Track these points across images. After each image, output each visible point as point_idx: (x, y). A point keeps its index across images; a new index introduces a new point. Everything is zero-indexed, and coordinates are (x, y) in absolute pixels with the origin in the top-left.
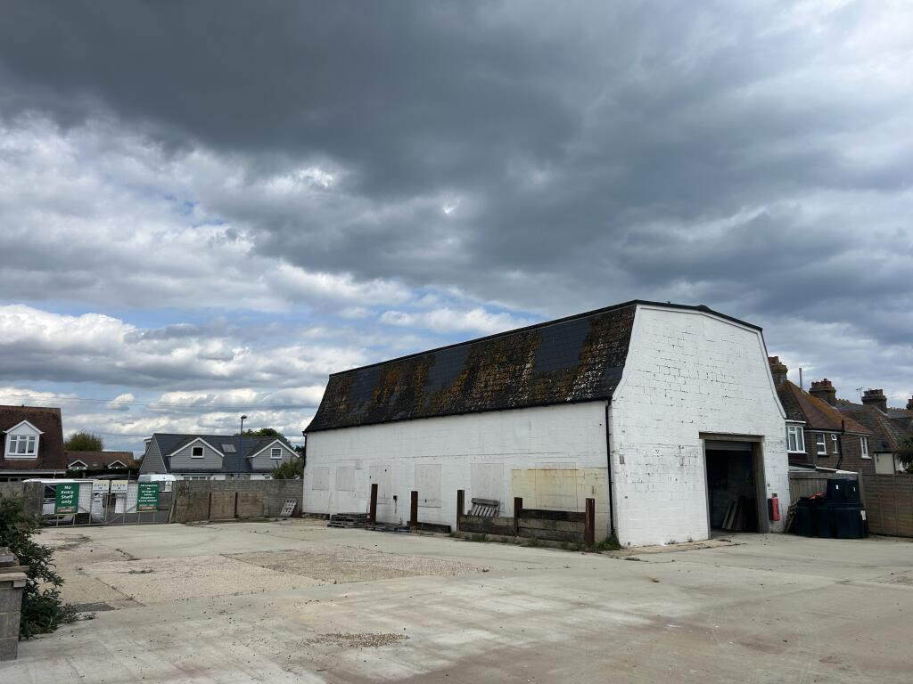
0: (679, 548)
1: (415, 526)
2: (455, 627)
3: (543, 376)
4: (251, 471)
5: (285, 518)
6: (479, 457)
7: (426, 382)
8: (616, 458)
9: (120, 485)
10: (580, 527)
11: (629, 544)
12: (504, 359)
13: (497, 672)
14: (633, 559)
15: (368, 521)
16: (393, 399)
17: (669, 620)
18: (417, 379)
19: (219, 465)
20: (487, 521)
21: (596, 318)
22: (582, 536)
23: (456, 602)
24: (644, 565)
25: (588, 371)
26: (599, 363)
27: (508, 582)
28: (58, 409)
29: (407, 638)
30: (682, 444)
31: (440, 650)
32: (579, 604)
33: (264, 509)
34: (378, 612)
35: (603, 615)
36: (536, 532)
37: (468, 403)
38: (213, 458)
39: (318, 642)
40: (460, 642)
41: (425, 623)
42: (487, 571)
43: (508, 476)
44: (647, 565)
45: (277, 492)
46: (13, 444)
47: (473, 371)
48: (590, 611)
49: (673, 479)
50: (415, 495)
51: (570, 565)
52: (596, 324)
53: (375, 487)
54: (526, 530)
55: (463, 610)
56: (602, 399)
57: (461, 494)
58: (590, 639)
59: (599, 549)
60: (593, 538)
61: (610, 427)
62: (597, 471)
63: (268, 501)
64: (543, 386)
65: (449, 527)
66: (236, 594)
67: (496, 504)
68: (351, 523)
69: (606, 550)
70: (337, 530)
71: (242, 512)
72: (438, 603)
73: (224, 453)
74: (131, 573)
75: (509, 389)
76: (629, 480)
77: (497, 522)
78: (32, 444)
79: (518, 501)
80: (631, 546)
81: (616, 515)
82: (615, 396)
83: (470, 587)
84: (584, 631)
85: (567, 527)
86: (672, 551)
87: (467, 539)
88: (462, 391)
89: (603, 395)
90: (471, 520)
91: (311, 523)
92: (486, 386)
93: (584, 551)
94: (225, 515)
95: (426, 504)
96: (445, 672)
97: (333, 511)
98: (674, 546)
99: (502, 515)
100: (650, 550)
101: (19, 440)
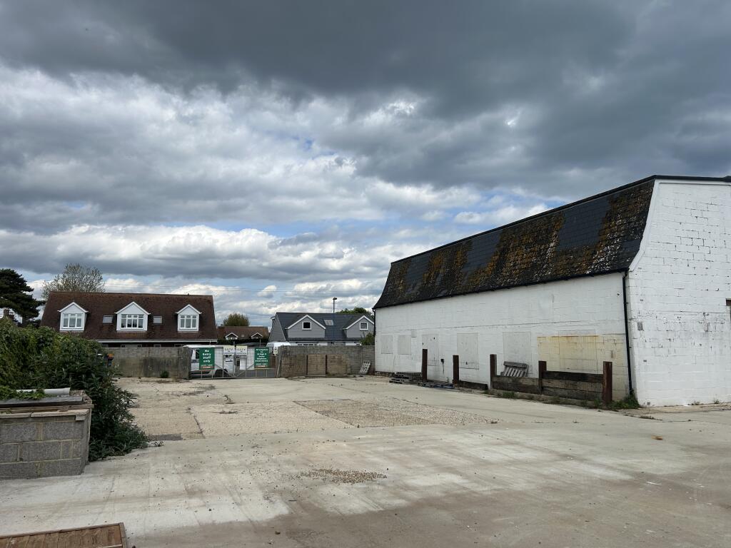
0: (704, 409)
1: (458, 384)
2: (433, 471)
3: (566, 253)
4: (345, 339)
5: (361, 375)
6: (509, 327)
7: (464, 264)
8: (634, 326)
9: (242, 349)
10: (599, 387)
11: (649, 403)
12: (531, 240)
13: (444, 515)
14: (647, 418)
15: (421, 379)
16: (439, 279)
17: (651, 477)
18: (457, 262)
19: (322, 335)
20: (516, 380)
21: (615, 197)
22: (600, 396)
23: (451, 449)
24: (657, 423)
25: (607, 246)
26: (618, 237)
27: (509, 434)
28: (211, 296)
29: (385, 477)
30: (706, 311)
31: (406, 490)
32: (566, 457)
33: (347, 368)
34: (376, 453)
35: (584, 468)
36: (558, 391)
37: (499, 281)
38: (318, 330)
39: (309, 475)
40: (428, 484)
41: (409, 465)
42: (496, 423)
43: (534, 343)
44: (660, 423)
45: (356, 355)
46: (182, 321)
47: (504, 252)
48: (573, 463)
49: (697, 344)
50: (456, 359)
51: (577, 421)
52: (616, 202)
53: (425, 352)
54: (550, 389)
55: (451, 455)
56: (619, 271)
57: (493, 358)
58: (555, 490)
59: (617, 407)
60: (611, 397)
61: (627, 297)
62: (615, 337)
63: (350, 362)
64: (565, 261)
65: (486, 386)
66: (275, 433)
67: (524, 367)
68: (407, 380)
69: (624, 408)
70: (397, 385)
71: (331, 370)
72: (433, 448)
73: (325, 326)
74: (221, 413)
75: (534, 266)
76: (648, 345)
77: (525, 382)
78: (194, 321)
79: (542, 365)
80: (651, 405)
81: (635, 377)
82: (632, 267)
83: (472, 435)
84: (555, 482)
85: (586, 387)
86: (693, 412)
87: (499, 396)
88: (494, 270)
89: (620, 267)
90: (502, 379)
91: (380, 379)
92: (514, 266)
93: (602, 409)
94: (319, 372)
95: (467, 366)
96: (396, 512)
97: (396, 371)
98: (696, 408)
99: (531, 376)
100: (672, 410)
101: (186, 318)
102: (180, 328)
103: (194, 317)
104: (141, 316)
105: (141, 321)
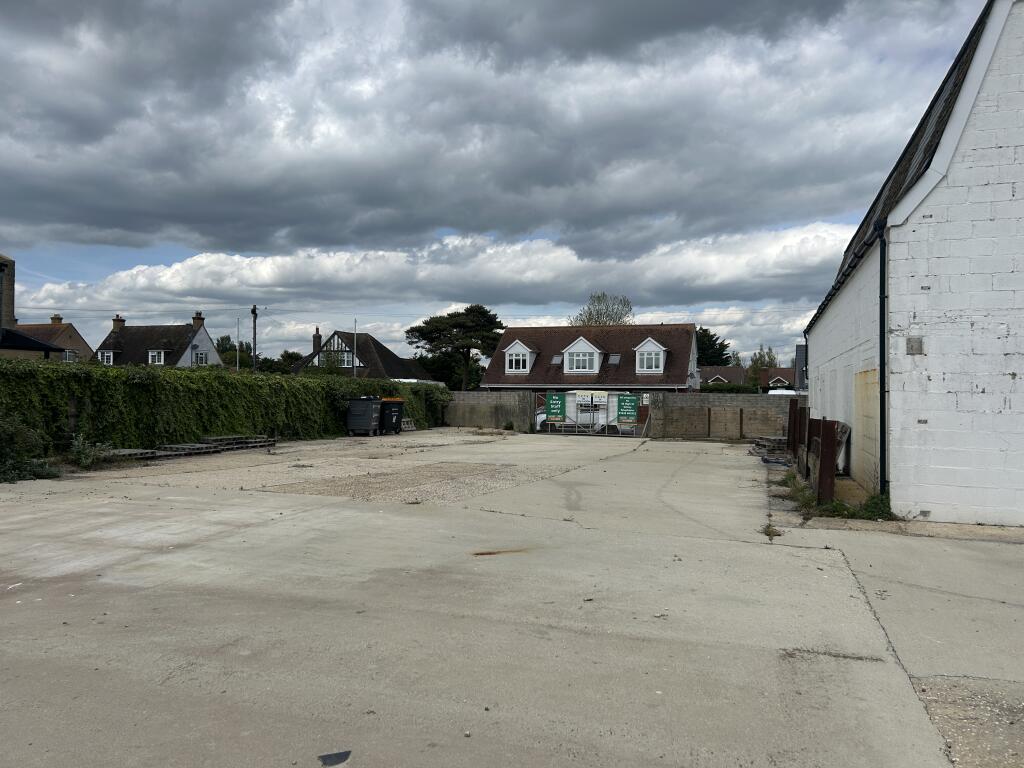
9: (601, 397)
11: (923, 512)
43: (854, 386)
46: (642, 361)
61: (887, 283)
71: (750, 432)
76: (936, 387)
80: (931, 518)
81: (889, 454)
94: (728, 433)
101: (646, 356)
102: (638, 370)
103: (657, 354)
104: (591, 354)
105: (591, 361)
